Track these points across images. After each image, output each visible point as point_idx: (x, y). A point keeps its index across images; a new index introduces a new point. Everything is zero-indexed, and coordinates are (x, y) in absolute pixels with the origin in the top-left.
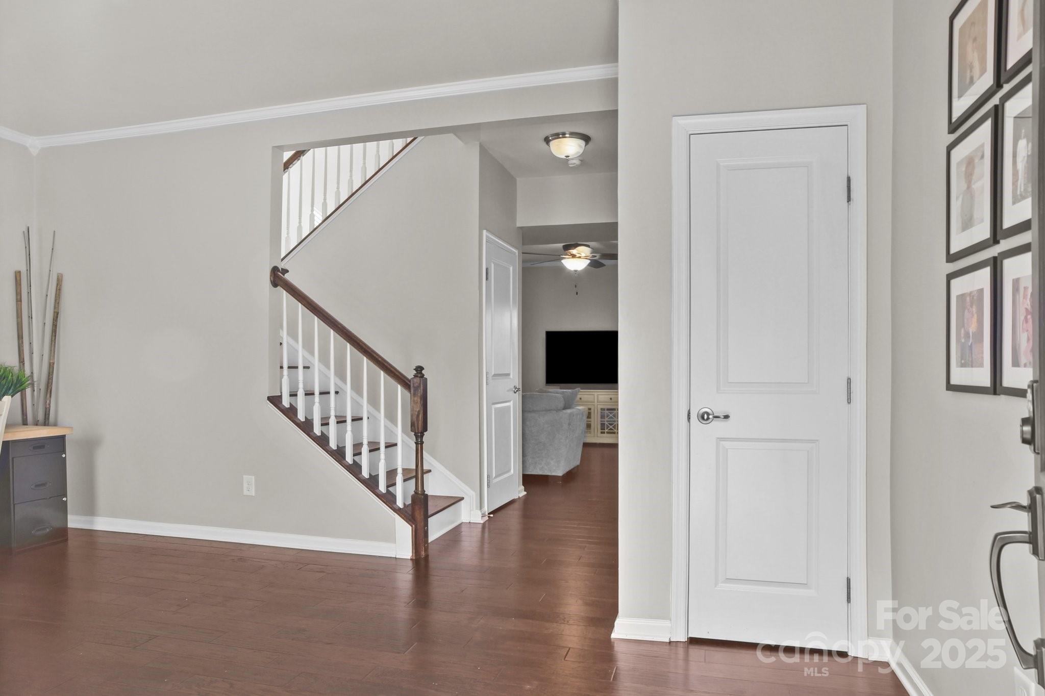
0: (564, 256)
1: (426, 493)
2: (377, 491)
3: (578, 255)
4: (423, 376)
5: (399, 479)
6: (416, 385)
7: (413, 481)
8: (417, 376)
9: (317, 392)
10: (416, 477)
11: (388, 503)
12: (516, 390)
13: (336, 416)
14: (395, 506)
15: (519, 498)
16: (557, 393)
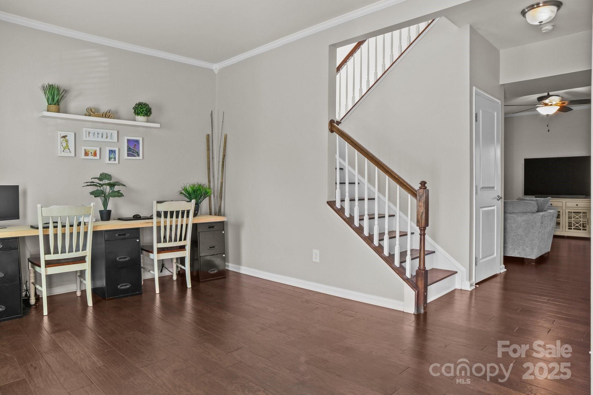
0: (538, 105)
1: (426, 269)
2: (393, 265)
3: (550, 104)
4: (426, 188)
5: (408, 258)
6: (421, 194)
7: (418, 259)
8: (422, 188)
9: (357, 199)
10: (420, 257)
11: (399, 274)
12: (499, 198)
13: (369, 215)
14: (404, 277)
15: (500, 273)
16: (532, 201)
